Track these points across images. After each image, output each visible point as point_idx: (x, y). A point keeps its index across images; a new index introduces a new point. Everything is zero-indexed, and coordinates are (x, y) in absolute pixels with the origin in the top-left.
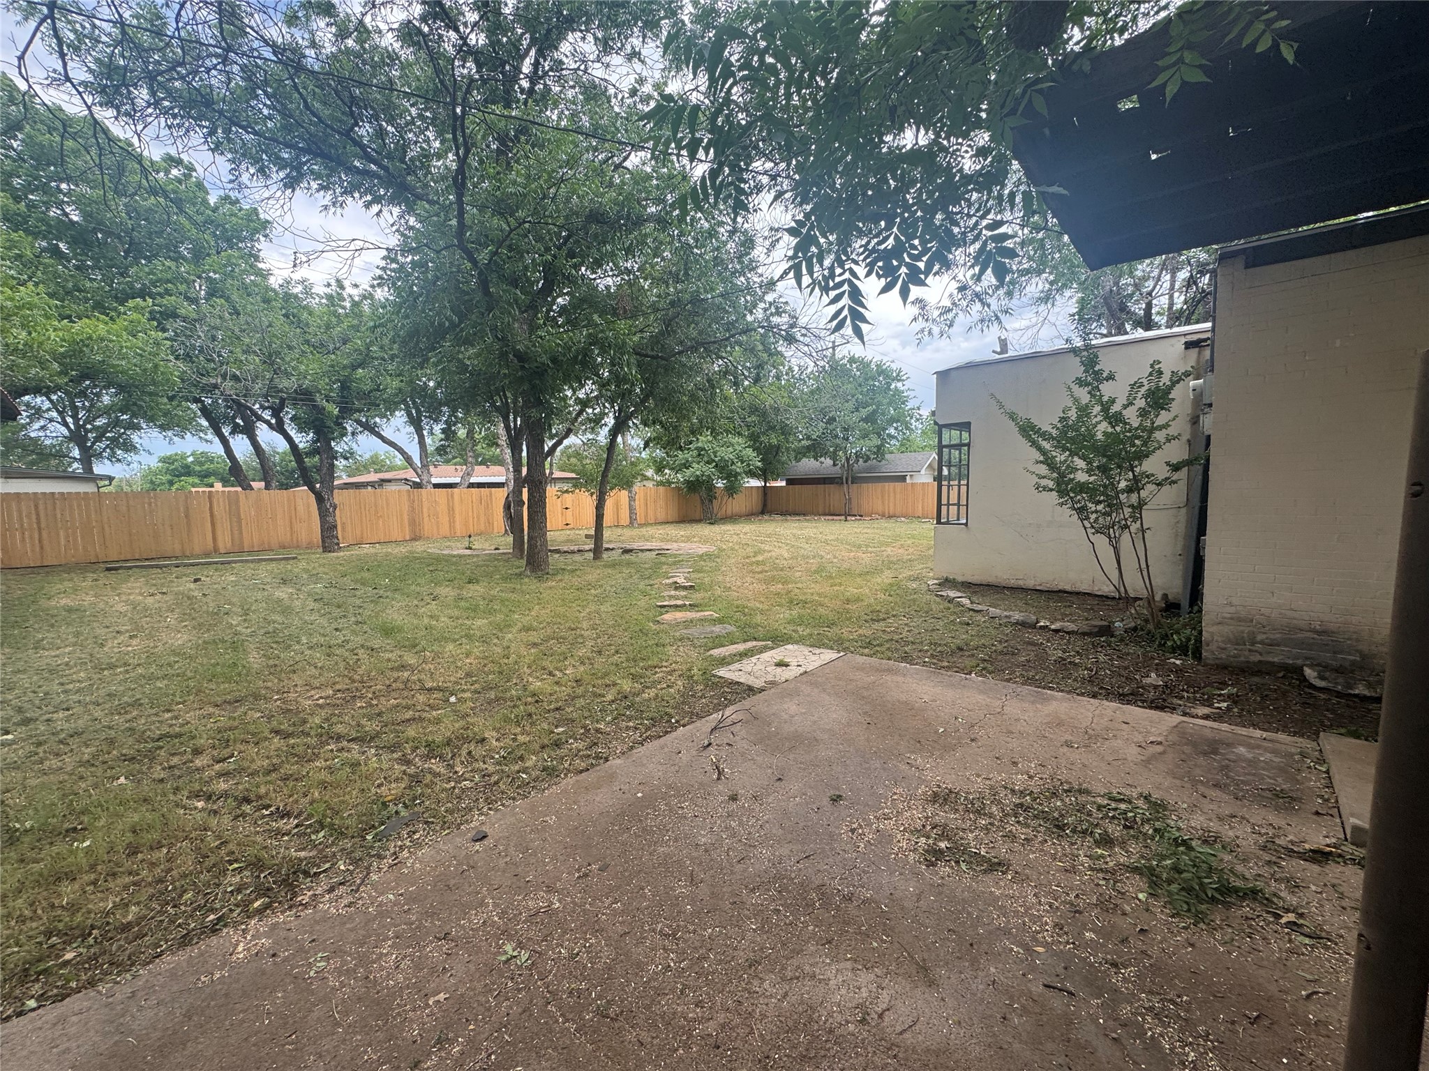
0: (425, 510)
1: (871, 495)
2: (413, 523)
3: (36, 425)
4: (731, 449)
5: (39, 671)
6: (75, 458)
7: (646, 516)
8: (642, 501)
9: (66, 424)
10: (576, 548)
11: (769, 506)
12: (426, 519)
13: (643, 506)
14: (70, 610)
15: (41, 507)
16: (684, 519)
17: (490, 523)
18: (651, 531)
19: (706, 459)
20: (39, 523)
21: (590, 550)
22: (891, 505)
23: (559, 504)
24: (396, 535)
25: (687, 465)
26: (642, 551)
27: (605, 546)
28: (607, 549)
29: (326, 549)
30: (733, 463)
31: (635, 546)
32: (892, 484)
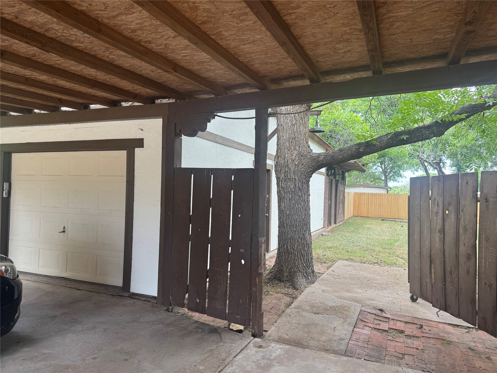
3: (374, 168)
5: (358, 237)
6: (383, 180)
9: (382, 168)
14: (368, 228)
15: (369, 197)
20: (368, 203)
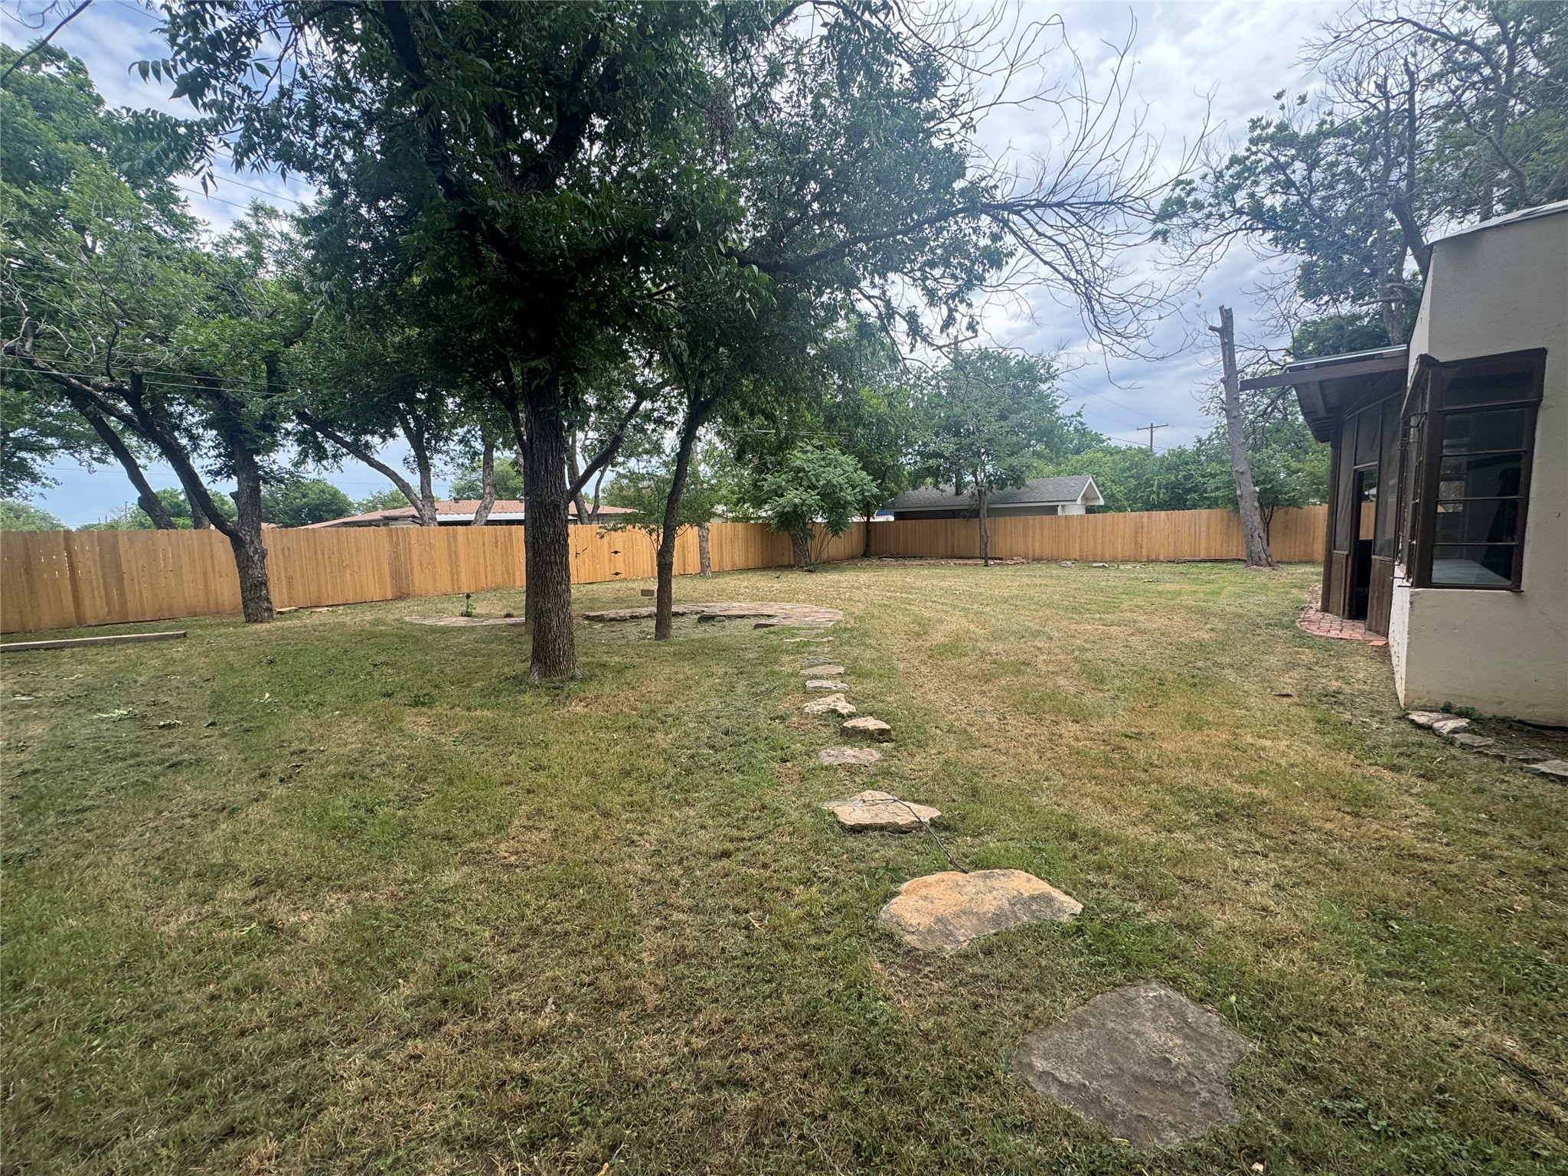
0: (415, 557)
1: (1008, 533)
2: (396, 575)
4: (839, 471)
7: (721, 561)
8: (715, 541)
10: (626, 612)
11: (873, 548)
12: (417, 570)
13: (716, 546)
16: (770, 564)
17: (509, 573)
18: (731, 582)
19: (805, 483)
21: (650, 616)
22: (1037, 544)
23: (606, 546)
24: (373, 591)
25: (779, 492)
26: (729, 617)
27: (674, 609)
28: (676, 614)
29: (251, 618)
30: (841, 490)
31: (716, 608)
32: (1038, 517)
